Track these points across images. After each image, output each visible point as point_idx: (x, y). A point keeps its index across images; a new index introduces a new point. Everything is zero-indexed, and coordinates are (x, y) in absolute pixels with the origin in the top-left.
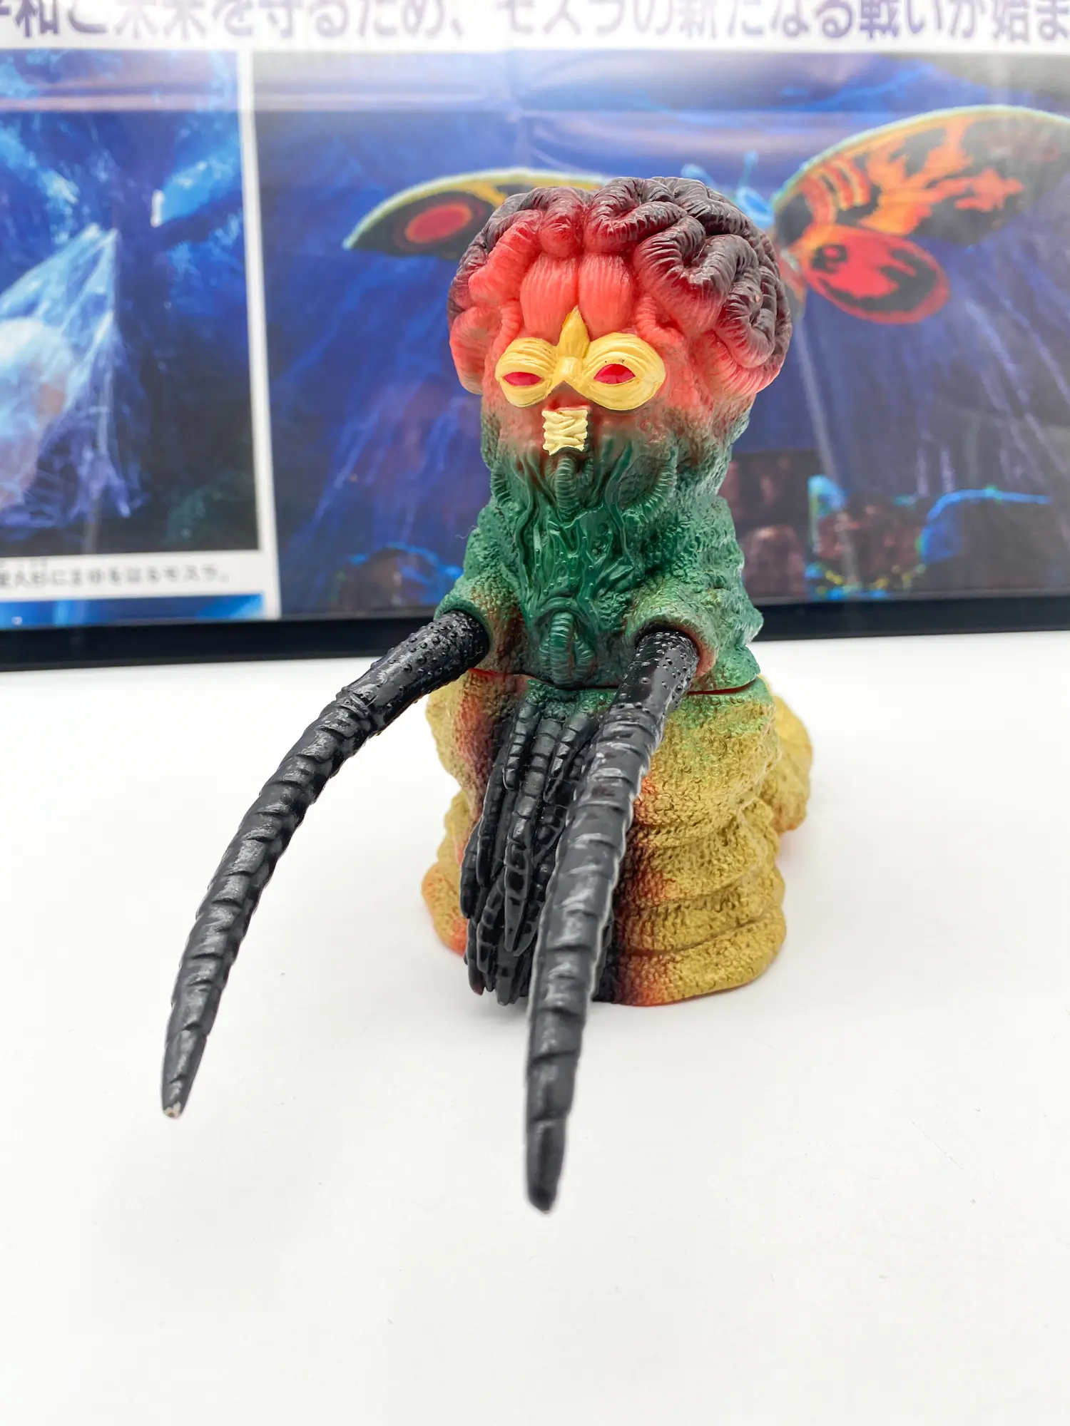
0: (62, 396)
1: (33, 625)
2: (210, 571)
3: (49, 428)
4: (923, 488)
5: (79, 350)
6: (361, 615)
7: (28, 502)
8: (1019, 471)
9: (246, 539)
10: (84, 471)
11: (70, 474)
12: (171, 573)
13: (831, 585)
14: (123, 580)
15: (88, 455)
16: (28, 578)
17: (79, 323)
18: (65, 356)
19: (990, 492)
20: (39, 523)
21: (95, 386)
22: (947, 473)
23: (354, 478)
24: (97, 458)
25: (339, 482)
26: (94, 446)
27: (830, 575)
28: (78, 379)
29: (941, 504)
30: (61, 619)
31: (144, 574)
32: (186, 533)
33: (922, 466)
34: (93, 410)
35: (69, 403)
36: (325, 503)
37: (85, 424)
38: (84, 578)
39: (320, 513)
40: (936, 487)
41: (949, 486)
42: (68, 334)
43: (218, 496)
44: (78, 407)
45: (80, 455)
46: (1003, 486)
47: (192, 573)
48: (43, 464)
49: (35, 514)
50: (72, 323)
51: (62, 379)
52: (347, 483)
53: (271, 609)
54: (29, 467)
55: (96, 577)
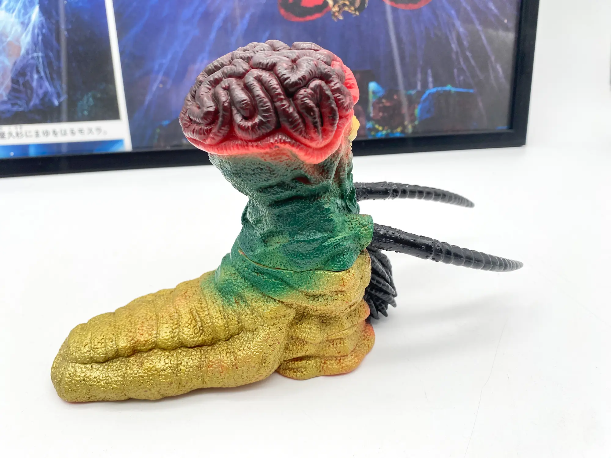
0: (20, 48)
1: (20, 156)
2: (99, 130)
3: (15, 63)
4: (419, 87)
5: (25, 25)
6: (168, 148)
7: (9, 99)
8: (462, 78)
9: (115, 115)
10: (34, 84)
11: (27, 85)
12: (81, 131)
13: (377, 131)
14: (59, 134)
15: (36, 76)
16: (14, 134)
17: (22, 11)
18: (18, 28)
19: (449, 88)
20: (15, 109)
21: (35, 43)
22: (430, 79)
23: (161, 86)
24: (41, 78)
25: (154, 88)
26: (38, 72)
27: (377, 126)
28: (26, 40)
29: (427, 92)
30: (32, 153)
31: (68, 132)
32: (86, 113)
33: (419, 76)
34: (35, 55)
35: (23, 51)
36: (148, 98)
37: (32, 61)
38: (41, 134)
39: (147, 102)
40: (425, 86)
41: (431, 85)
42: (18, 17)
43: (99, 95)
44: (27, 53)
45: (32, 77)
46: (454, 85)
47: (90, 131)
48: (15, 81)
49: (13, 105)
50: (19, 11)
51: (18, 40)
52: (158, 87)
53: (127, 146)
54: (8, 82)
55: (46, 133)
